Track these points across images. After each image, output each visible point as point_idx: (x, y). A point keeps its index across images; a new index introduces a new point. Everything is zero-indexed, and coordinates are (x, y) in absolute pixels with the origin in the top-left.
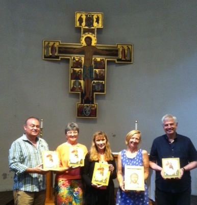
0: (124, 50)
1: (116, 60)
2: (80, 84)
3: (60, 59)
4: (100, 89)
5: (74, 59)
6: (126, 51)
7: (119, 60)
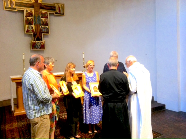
4: (46, 31)
5: (27, 11)
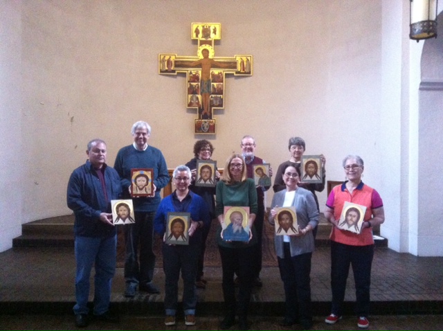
0: (243, 62)
1: (234, 73)
2: (197, 98)
3: (176, 74)
4: (218, 103)
5: (191, 73)
6: (245, 63)
7: (237, 73)
